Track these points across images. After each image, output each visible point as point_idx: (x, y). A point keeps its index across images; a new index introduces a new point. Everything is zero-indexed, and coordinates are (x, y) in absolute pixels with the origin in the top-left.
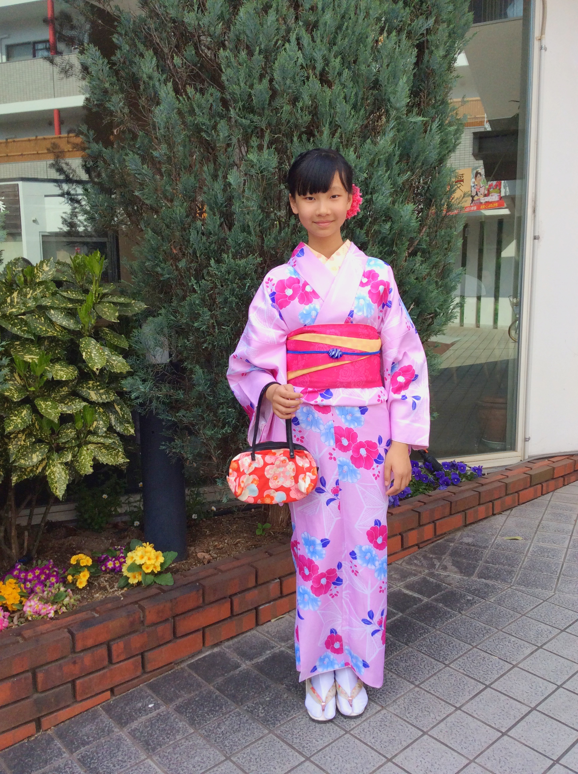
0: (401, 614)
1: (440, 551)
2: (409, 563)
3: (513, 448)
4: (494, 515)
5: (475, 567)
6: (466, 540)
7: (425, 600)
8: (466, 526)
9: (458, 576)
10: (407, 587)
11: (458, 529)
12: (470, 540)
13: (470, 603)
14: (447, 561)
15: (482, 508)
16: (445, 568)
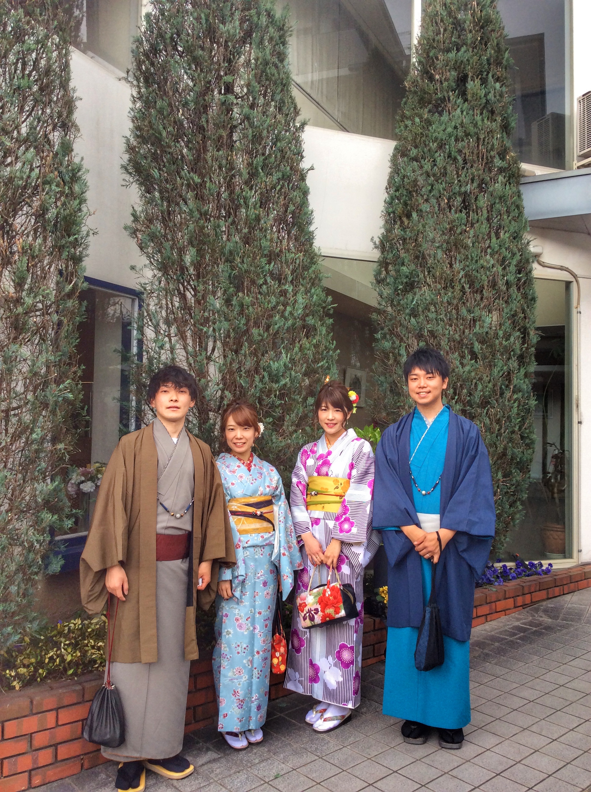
0: (522, 634)
1: (537, 610)
2: (519, 614)
3: (571, 557)
4: (564, 594)
5: (558, 617)
6: (549, 606)
7: (535, 629)
8: (548, 599)
9: (550, 620)
10: (523, 624)
11: (543, 600)
12: (552, 606)
13: (561, 630)
14: (541, 613)
15: (557, 589)
16: (541, 617)
